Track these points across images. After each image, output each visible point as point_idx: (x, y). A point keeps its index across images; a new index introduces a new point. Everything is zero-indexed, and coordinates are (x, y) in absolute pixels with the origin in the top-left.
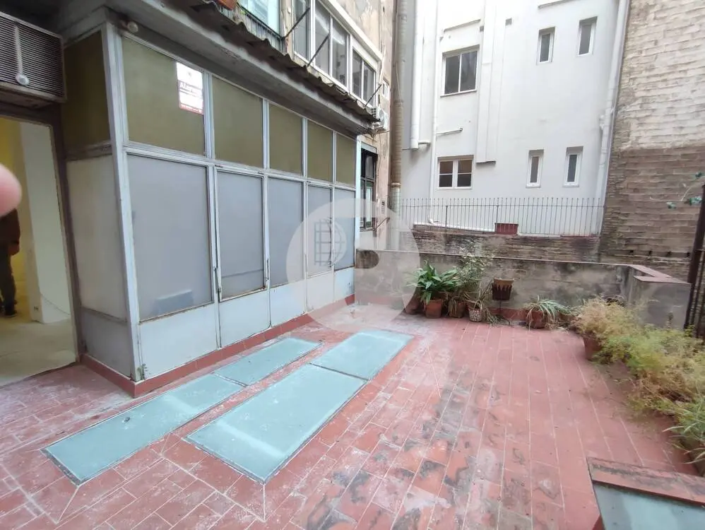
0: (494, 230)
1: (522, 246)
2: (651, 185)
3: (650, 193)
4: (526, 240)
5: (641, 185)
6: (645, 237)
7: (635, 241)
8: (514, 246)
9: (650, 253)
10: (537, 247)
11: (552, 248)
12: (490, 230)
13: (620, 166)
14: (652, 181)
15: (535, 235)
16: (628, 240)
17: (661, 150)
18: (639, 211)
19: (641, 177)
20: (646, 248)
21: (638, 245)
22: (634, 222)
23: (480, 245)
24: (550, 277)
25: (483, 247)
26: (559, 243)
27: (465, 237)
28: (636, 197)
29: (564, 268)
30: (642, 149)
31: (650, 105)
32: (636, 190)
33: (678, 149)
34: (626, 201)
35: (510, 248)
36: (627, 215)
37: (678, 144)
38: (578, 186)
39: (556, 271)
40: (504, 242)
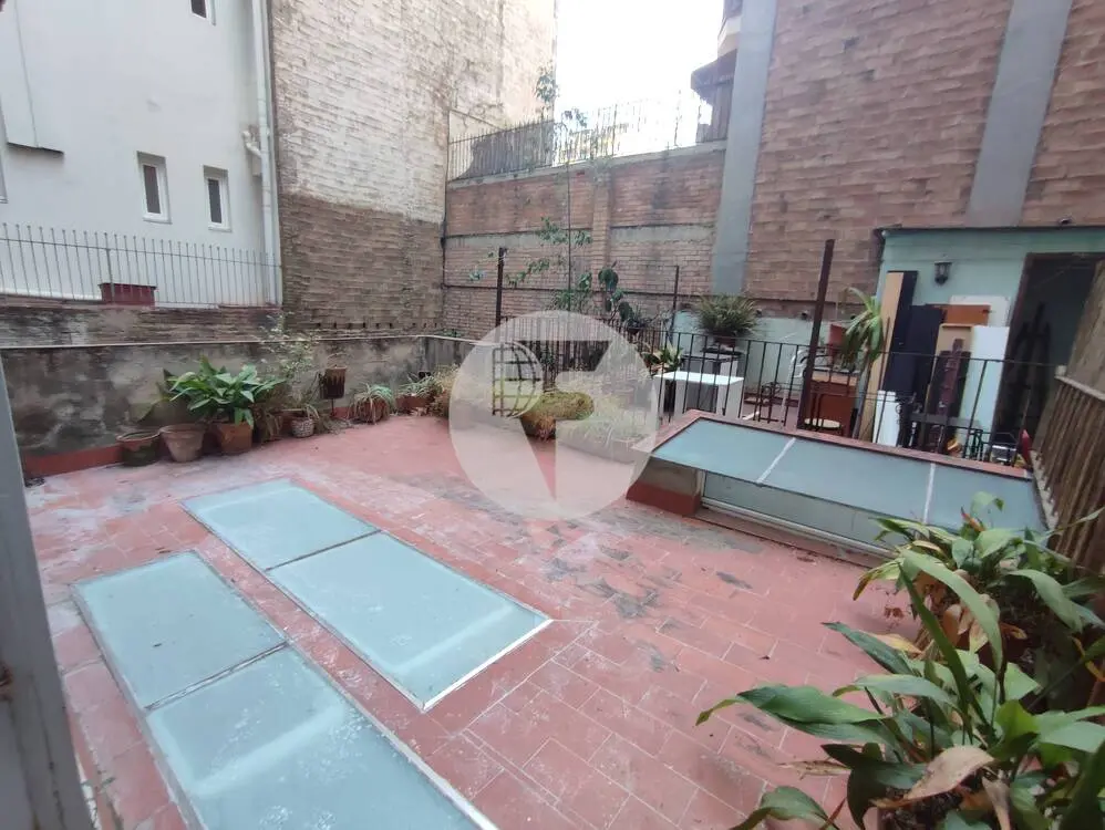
0: (99, 297)
1: (173, 326)
2: (326, 244)
3: (327, 255)
4: (178, 315)
5: (316, 243)
6: (329, 307)
7: (321, 312)
8: (158, 326)
9: (335, 325)
10: (201, 327)
11: (224, 326)
12: (89, 297)
13: (293, 214)
14: (326, 240)
15: (192, 306)
16: (315, 310)
17: (328, 204)
18: (319, 275)
19: (315, 233)
20: (331, 320)
21: (324, 316)
22: (315, 289)
23: (83, 327)
24: (366, 358)
25: (89, 330)
26: (232, 317)
27: (34, 311)
28: (314, 258)
29: (379, 345)
30: (311, 197)
31: (311, 143)
32: (313, 249)
33: (342, 206)
34: (305, 263)
35: (150, 329)
36: (308, 279)
37: (342, 201)
38: (230, 231)
39: (372, 349)
40: (136, 319)
